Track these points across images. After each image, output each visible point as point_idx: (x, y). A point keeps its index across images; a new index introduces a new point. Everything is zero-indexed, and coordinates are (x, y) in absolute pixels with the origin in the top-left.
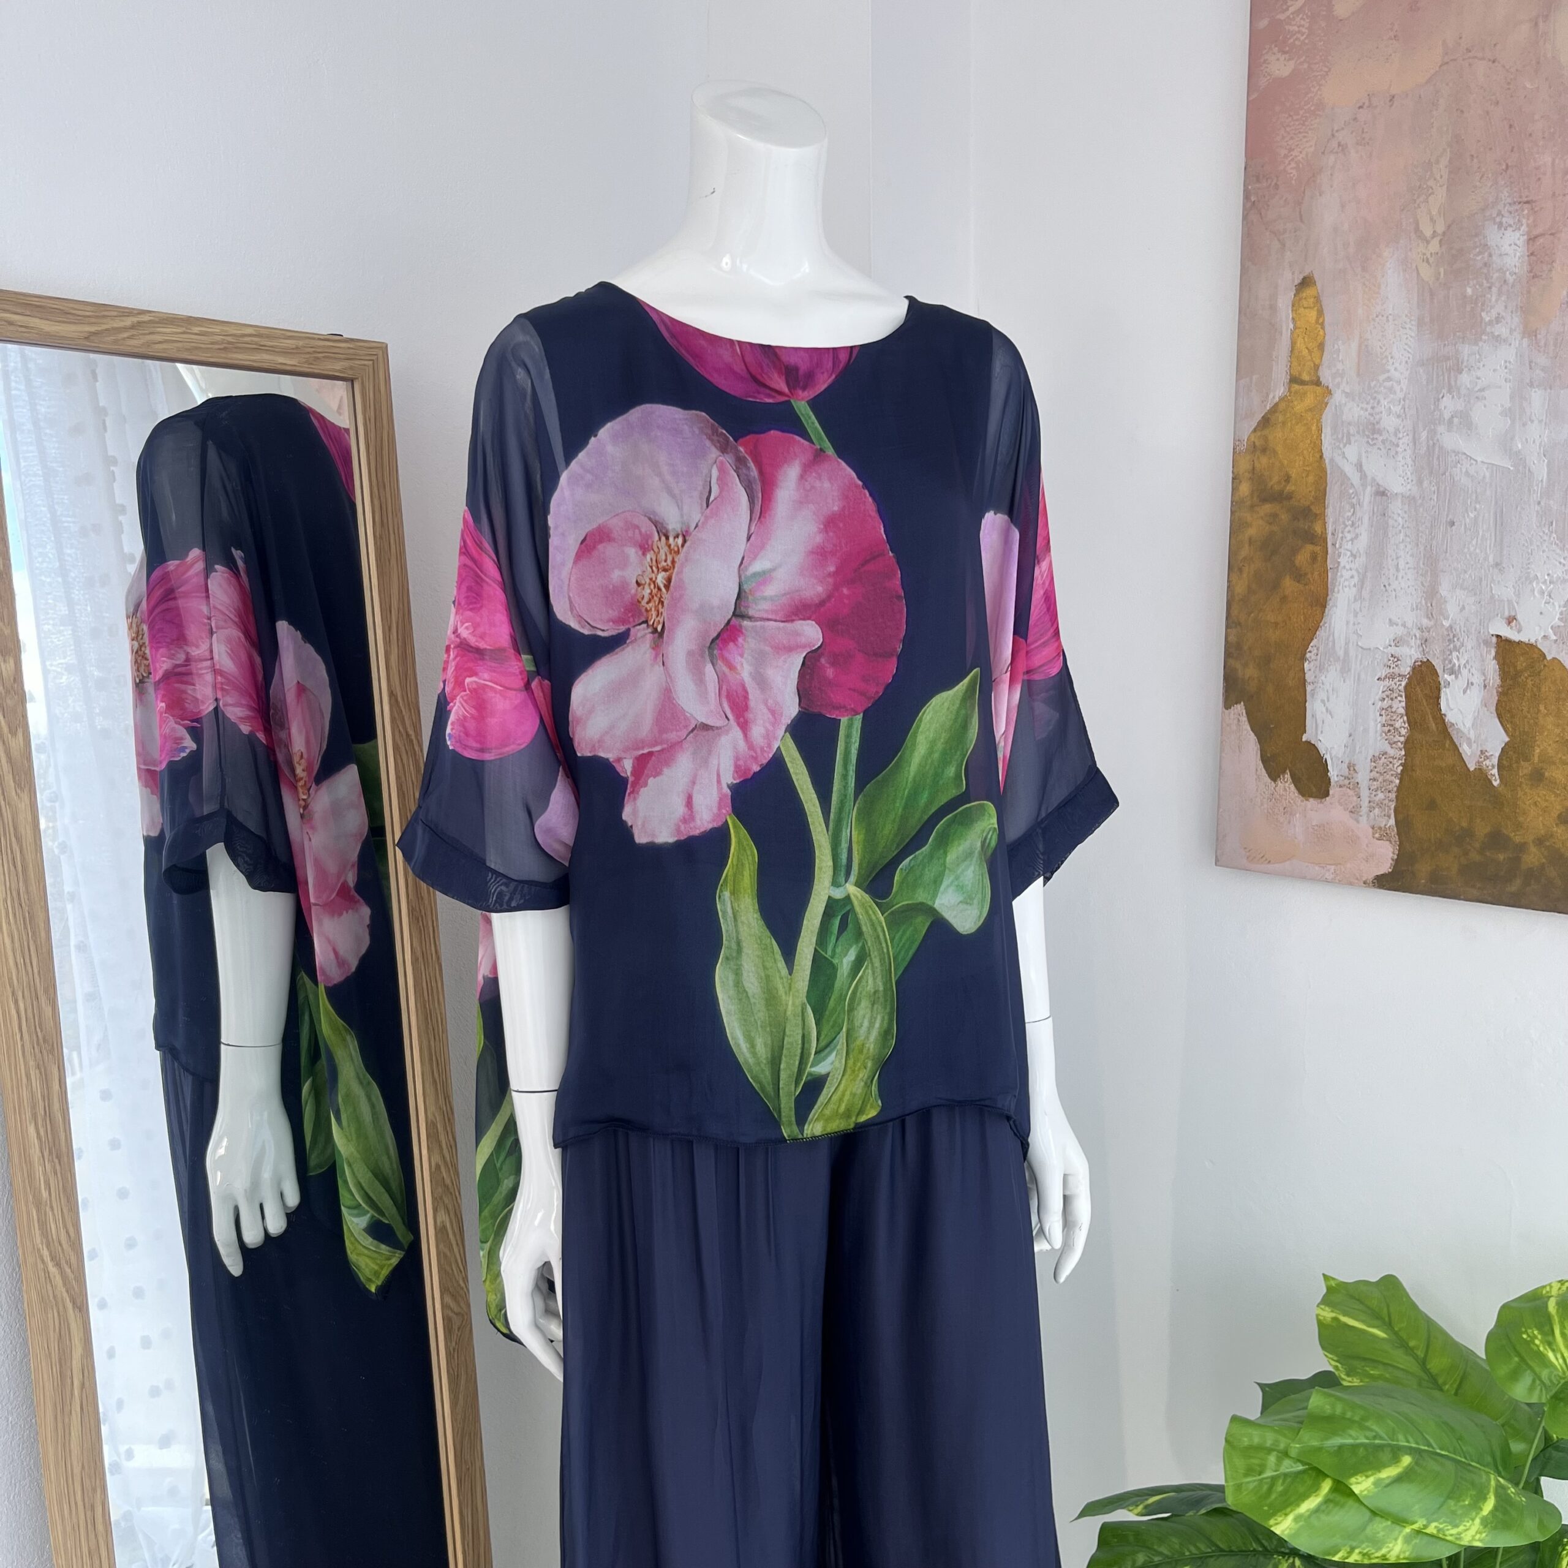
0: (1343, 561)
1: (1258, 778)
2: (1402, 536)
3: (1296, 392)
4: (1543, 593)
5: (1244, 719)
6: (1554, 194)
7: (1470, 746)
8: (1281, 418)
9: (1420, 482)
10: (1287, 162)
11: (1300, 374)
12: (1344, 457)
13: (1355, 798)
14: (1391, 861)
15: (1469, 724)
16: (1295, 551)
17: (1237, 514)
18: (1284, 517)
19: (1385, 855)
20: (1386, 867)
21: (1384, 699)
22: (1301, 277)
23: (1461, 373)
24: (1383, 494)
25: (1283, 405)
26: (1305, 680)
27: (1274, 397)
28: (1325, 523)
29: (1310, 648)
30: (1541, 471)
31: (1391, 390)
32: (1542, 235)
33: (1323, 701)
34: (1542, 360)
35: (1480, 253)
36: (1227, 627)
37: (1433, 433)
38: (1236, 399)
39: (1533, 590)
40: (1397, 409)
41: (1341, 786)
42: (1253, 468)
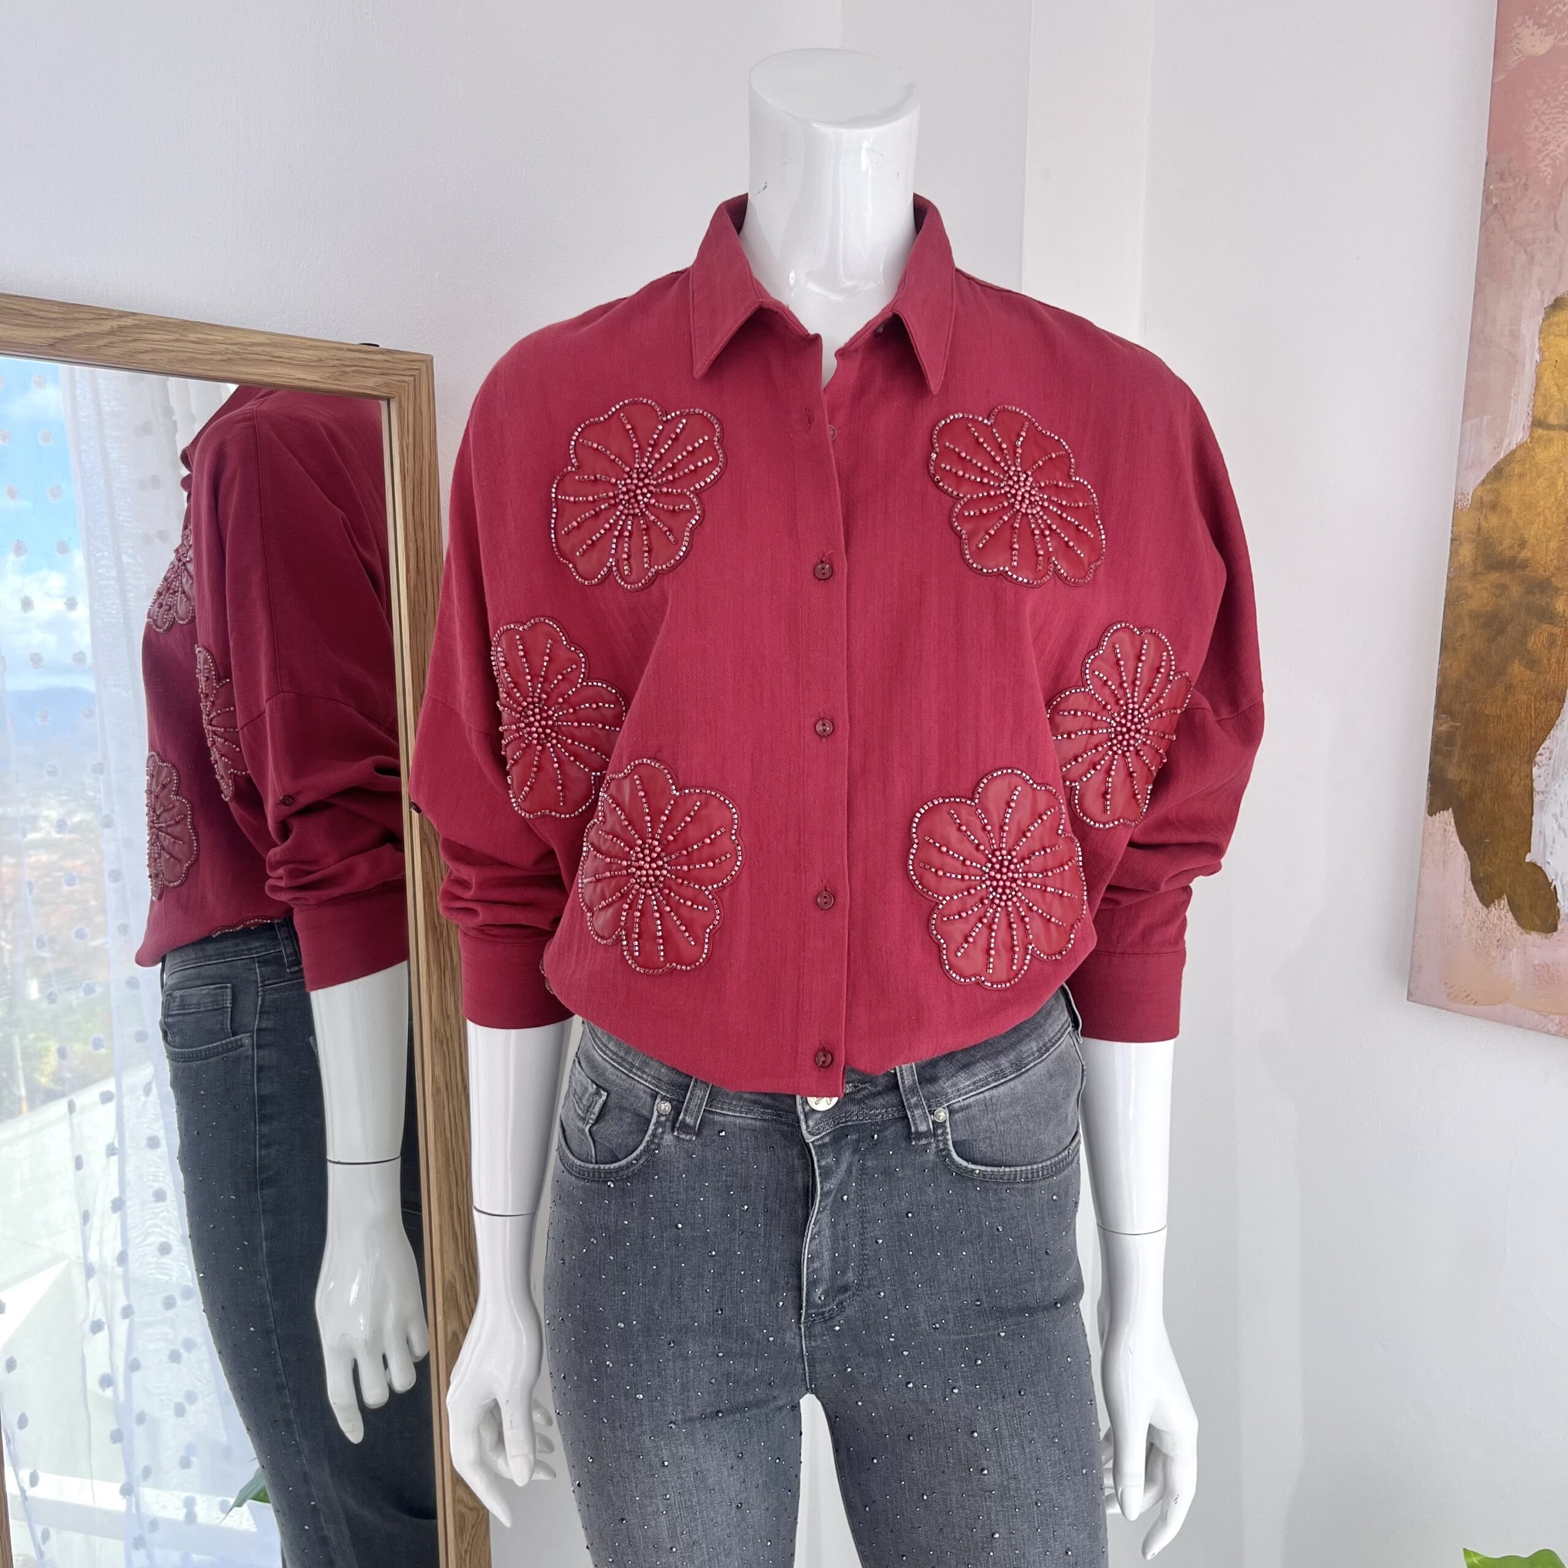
1: (1466, 902)
3: (1540, 438)
5: (1452, 828)
8: (1517, 471)
10: (1540, 157)
11: (1546, 417)
16: (1525, 633)
17: (1455, 583)
18: (1516, 590)
22: (1553, 298)
25: (1518, 455)
26: (1532, 789)
27: (1510, 444)
29: (1541, 751)
33: (1555, 816)
36: (1436, 717)
38: (1461, 444)
42: (1479, 529)
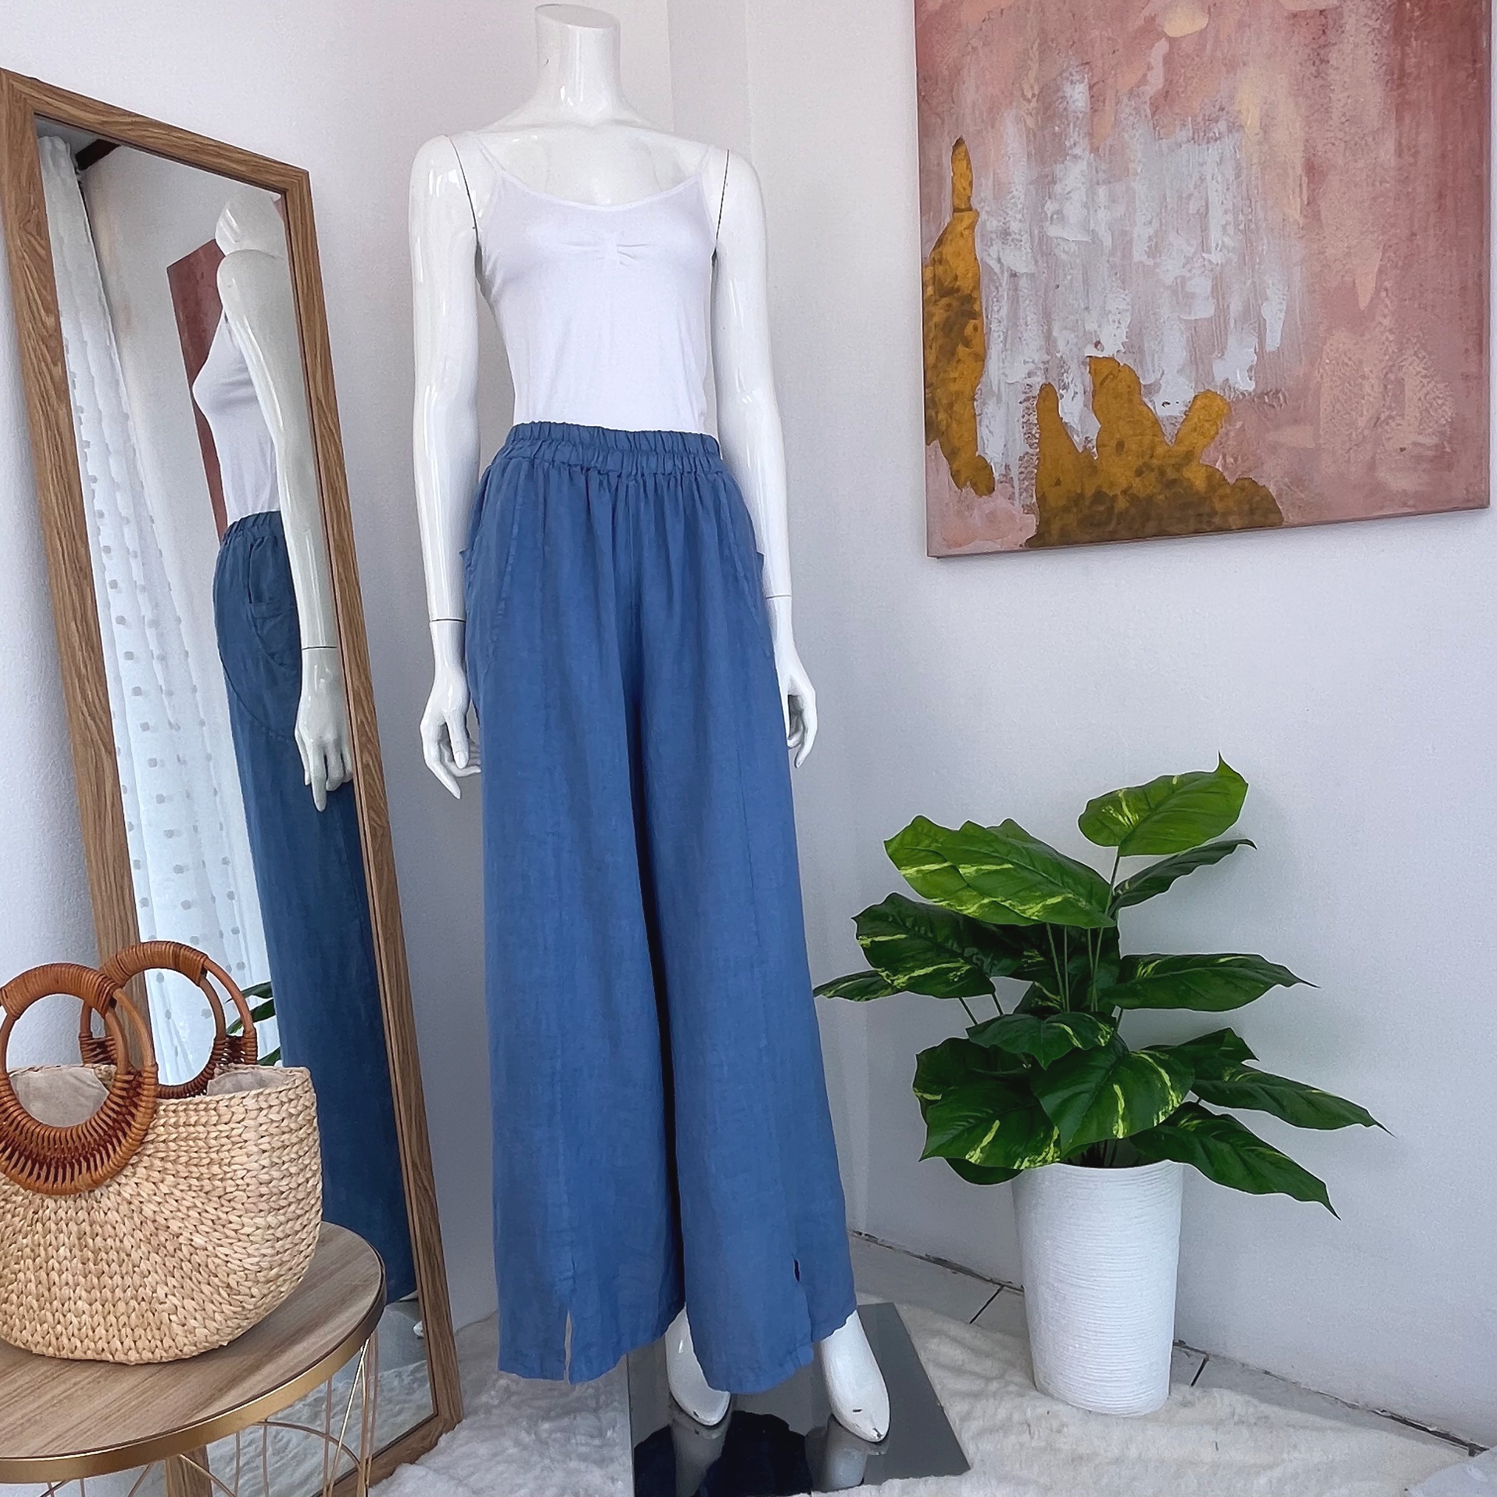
0: (993, 327)
1: (950, 489)
2: (1027, 302)
3: (957, 218)
4: (1114, 322)
5: (939, 450)
6: (1103, 55)
7: (1078, 436)
8: (950, 238)
9: (1036, 262)
10: (942, 66)
11: (959, 205)
12: (989, 255)
13: (1011, 489)
14: (1035, 527)
15: (1076, 420)
16: (964, 326)
17: (926, 309)
18: (955, 304)
19: (1030, 525)
20: (1033, 533)
21: (1023, 417)
22: (956, 140)
23: (1055, 183)
24: (1014, 275)
25: (950, 229)
26: (975, 414)
27: (944, 225)
28: (981, 303)
29: (977, 392)
30: (1108, 242)
31: (1015, 204)
32: (1097, 83)
33: (987, 426)
34: (1104, 166)
35: (1060, 103)
36: (925, 389)
37: (1042, 227)
38: (921, 231)
39: (1108, 321)
40: (1019, 216)
41: (1001, 482)
42: (935, 275)
